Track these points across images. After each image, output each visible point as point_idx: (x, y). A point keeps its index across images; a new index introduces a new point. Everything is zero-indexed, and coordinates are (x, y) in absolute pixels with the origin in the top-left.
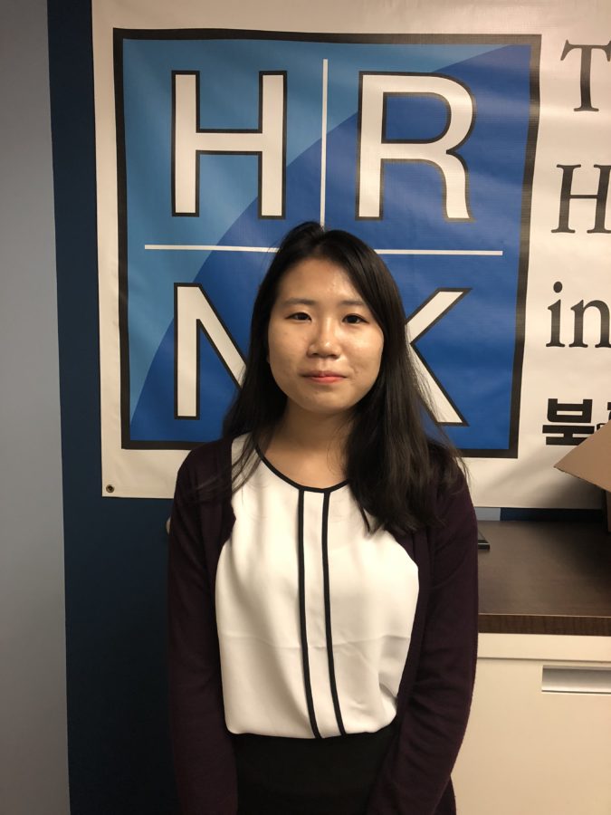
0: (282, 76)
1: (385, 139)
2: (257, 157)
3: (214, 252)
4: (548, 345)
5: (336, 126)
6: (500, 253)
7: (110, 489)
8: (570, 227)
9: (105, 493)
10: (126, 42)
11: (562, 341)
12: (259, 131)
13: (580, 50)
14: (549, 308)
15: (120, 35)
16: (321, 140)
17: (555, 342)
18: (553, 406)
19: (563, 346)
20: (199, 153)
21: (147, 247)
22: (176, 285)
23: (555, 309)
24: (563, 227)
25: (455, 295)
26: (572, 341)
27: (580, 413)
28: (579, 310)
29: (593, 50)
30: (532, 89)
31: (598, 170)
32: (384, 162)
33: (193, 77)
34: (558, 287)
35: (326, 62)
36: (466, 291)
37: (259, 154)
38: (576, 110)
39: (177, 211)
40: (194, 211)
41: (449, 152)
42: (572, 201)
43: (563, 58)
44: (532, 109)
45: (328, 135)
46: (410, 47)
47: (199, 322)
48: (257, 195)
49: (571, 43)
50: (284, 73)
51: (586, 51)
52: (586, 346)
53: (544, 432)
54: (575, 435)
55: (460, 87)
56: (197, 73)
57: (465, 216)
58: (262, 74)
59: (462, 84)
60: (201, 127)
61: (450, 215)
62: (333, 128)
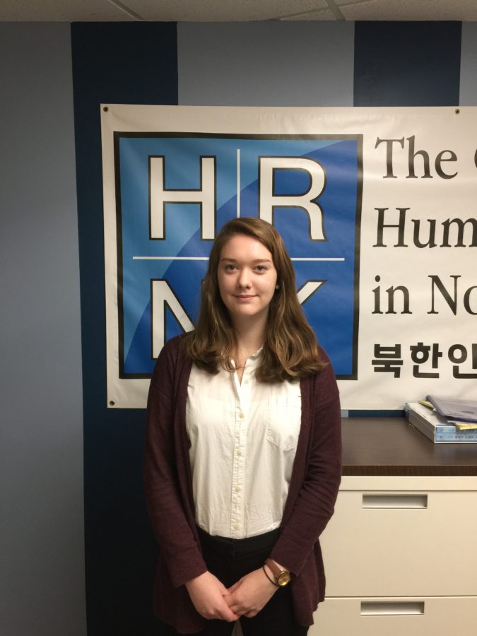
0: (213, 159)
1: (274, 195)
2: (199, 205)
3: (174, 260)
4: (373, 313)
5: (246, 186)
6: (343, 259)
7: (112, 403)
8: (384, 244)
9: (109, 406)
10: (122, 140)
11: (381, 310)
12: (200, 190)
13: (386, 143)
14: (374, 291)
15: (118, 136)
16: (236, 196)
17: (377, 311)
18: (378, 348)
19: (382, 313)
20: (164, 203)
21: (134, 258)
22: (152, 280)
23: (377, 291)
24: (380, 243)
25: (318, 284)
26: (387, 310)
27: (394, 353)
28: (391, 292)
29: (394, 143)
30: (359, 164)
31: (399, 211)
32: (274, 207)
33: (161, 159)
34: (378, 279)
35: (239, 151)
36: (324, 281)
37: (201, 203)
38: (384, 177)
39: (153, 237)
40: (162, 237)
41: (312, 201)
42: (384, 229)
43: (376, 147)
44: (359, 175)
45: (241, 192)
46: (288, 142)
47: (165, 302)
48: (199, 227)
49: (381, 138)
50: (215, 157)
51: (390, 143)
52: (395, 313)
53: (373, 364)
54: (392, 366)
55: (317, 165)
56: (163, 157)
57: (322, 238)
58: (201, 157)
59: (318, 163)
60: (166, 188)
61: (314, 237)
62: (243, 188)
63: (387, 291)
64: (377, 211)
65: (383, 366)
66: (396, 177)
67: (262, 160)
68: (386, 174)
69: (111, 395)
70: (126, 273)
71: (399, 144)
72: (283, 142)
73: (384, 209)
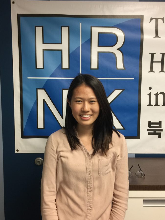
0: (68, 28)
1: (99, 46)
2: (61, 51)
3: (48, 79)
4: (148, 105)
5: (85, 42)
6: (133, 79)
8: (154, 71)
9: (16, 152)
10: (22, 18)
11: (152, 104)
12: (61, 43)
13: (155, 20)
15: (19, 16)
16: (79, 47)
17: (150, 104)
18: (150, 123)
20: (43, 50)
21: (28, 78)
22: (37, 89)
23: (150, 95)
24: (152, 71)
25: (120, 91)
26: (155, 104)
27: (158, 125)
28: (157, 95)
29: (159, 20)
30: (142, 31)
31: (161, 54)
32: (99, 53)
33: (41, 28)
35: (81, 24)
36: (123, 90)
37: (62, 50)
38: (154, 37)
39: (37, 67)
40: (42, 67)
41: (118, 49)
43: (150, 22)
44: (141, 36)
46: (106, 19)
47: (44, 100)
48: (61, 62)
51: (157, 20)
54: (157, 132)
55: (120, 31)
56: (43, 27)
57: (123, 68)
58: (62, 27)
59: (121, 30)
60: (44, 42)
61: (118, 68)
62: (83, 42)
63: (155, 95)
64: (150, 54)
65: (153, 132)
66: (160, 37)
67: (93, 28)
69: (17, 147)
70: (24, 86)
71: (161, 20)
72: (103, 19)
73: (154, 54)
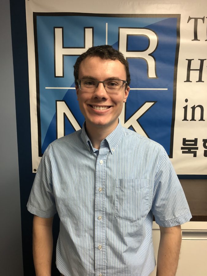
0: (92, 29)
1: (128, 50)
6: (167, 89)
7: (35, 170)
8: (190, 80)
10: (38, 18)
12: (84, 48)
13: (194, 20)
15: (35, 15)
17: (185, 119)
18: (185, 140)
19: (188, 120)
20: (63, 55)
21: (46, 88)
22: (56, 101)
23: (186, 108)
25: (152, 104)
26: (191, 119)
27: (193, 143)
28: (194, 108)
29: (198, 20)
30: (178, 34)
33: (61, 29)
34: (186, 101)
35: (107, 24)
36: (155, 102)
39: (56, 75)
40: (62, 75)
41: (149, 55)
43: (188, 23)
44: (178, 40)
46: (136, 19)
47: (64, 113)
49: (191, 17)
50: (93, 28)
52: (196, 120)
53: (181, 149)
54: (192, 150)
55: (153, 32)
56: (62, 28)
58: (85, 28)
61: (150, 76)
63: (191, 108)
64: (187, 61)
65: (187, 150)
66: (199, 40)
67: (120, 29)
68: (193, 39)
70: (41, 97)
71: (201, 20)
73: (191, 60)
